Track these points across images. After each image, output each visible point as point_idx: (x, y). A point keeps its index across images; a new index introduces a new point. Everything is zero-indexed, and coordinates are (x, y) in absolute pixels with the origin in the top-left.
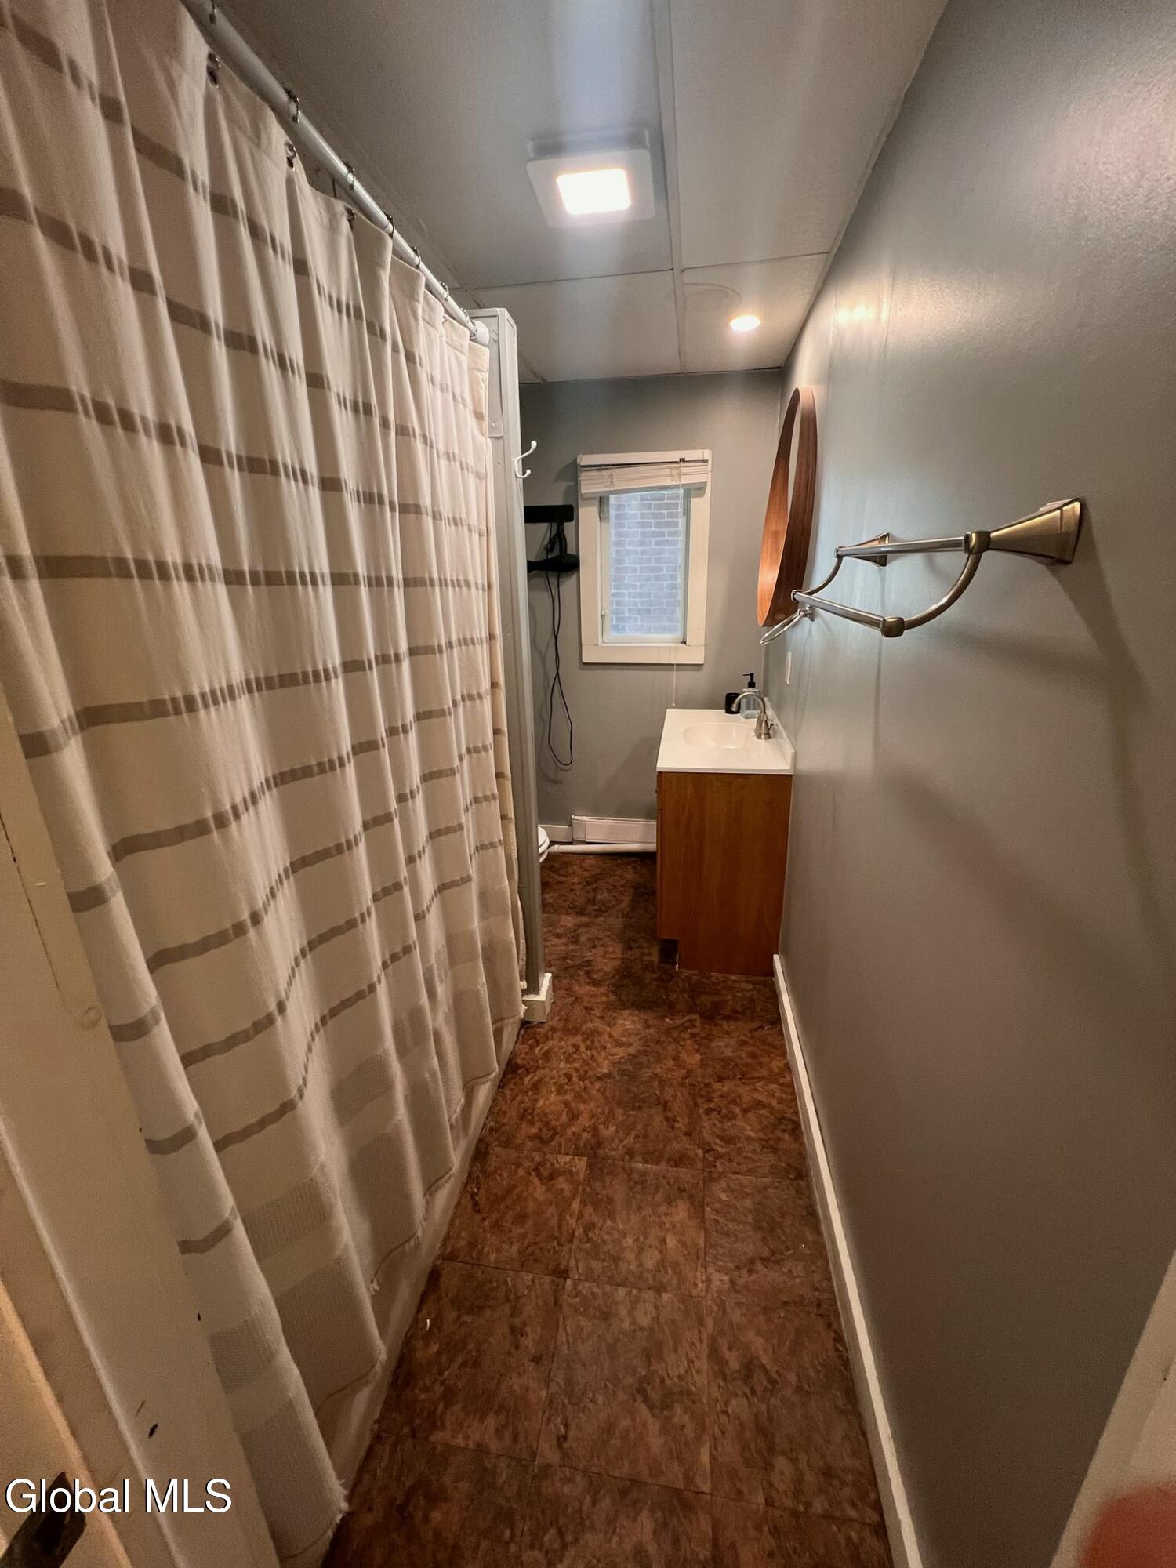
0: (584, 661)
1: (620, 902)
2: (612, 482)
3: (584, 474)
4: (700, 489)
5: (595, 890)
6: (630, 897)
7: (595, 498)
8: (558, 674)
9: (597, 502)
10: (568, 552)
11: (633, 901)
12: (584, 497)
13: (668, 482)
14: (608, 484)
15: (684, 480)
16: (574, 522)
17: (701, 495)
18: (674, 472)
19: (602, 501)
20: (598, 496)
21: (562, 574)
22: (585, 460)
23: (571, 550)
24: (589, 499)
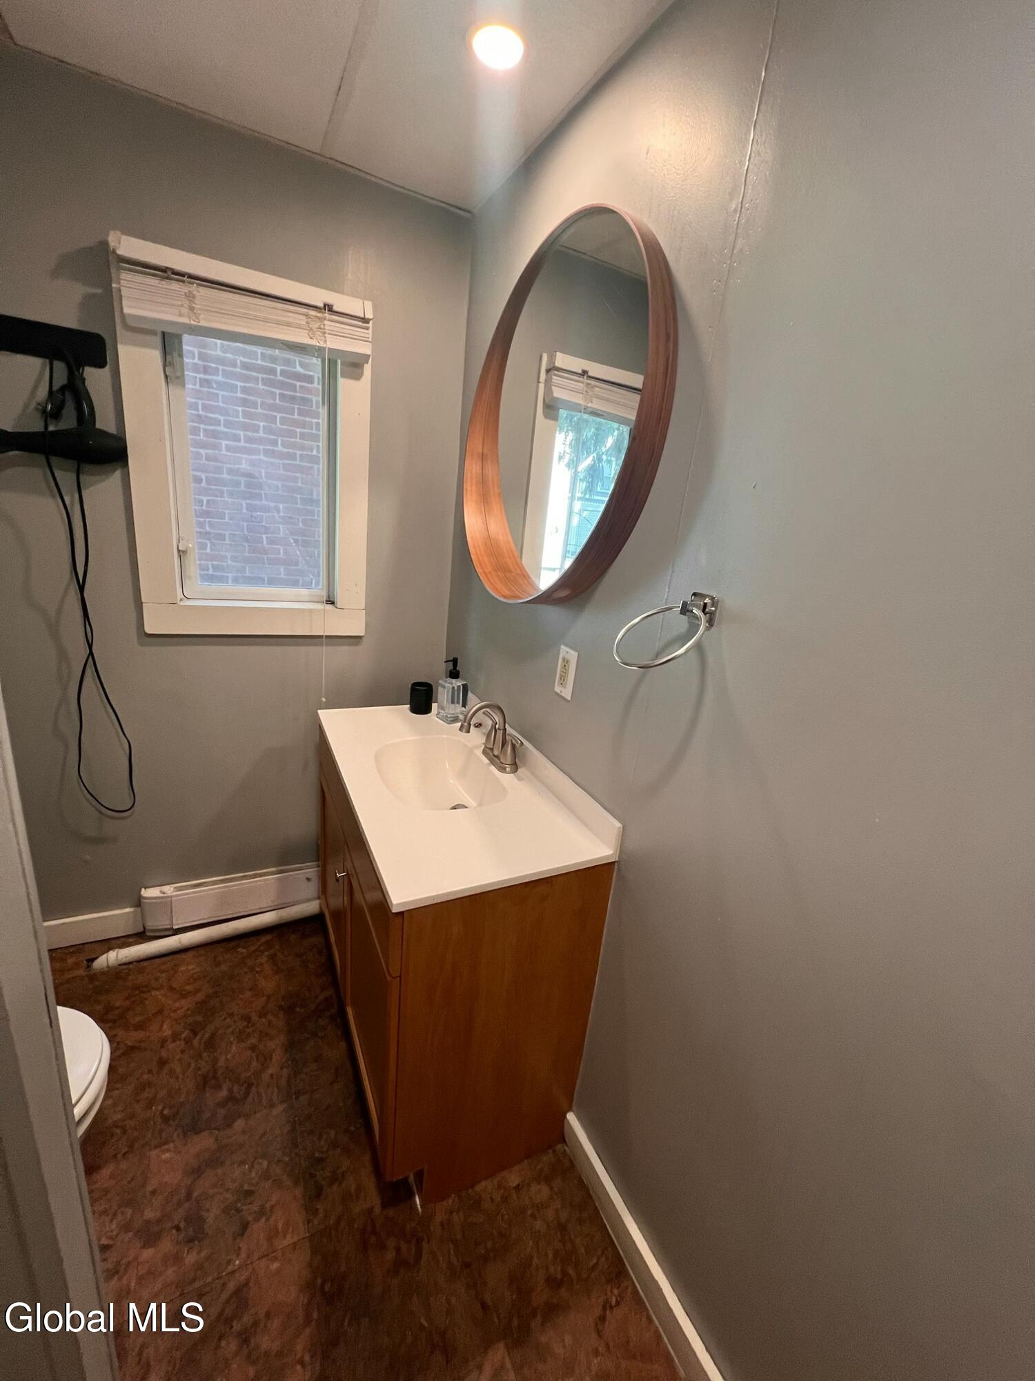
0: (148, 630)
1: (265, 1059)
2: (192, 309)
3: (124, 275)
4: (355, 365)
5: (210, 1044)
6: (281, 1039)
7: (153, 333)
8: (91, 653)
9: (158, 340)
10: (98, 426)
11: (290, 1046)
12: (130, 323)
13: (302, 338)
14: (185, 311)
15: (333, 343)
16: (107, 368)
17: (358, 377)
18: (315, 325)
19: (169, 343)
20: (160, 329)
21: (87, 467)
22: (129, 246)
23: (104, 422)
24: (141, 330)
